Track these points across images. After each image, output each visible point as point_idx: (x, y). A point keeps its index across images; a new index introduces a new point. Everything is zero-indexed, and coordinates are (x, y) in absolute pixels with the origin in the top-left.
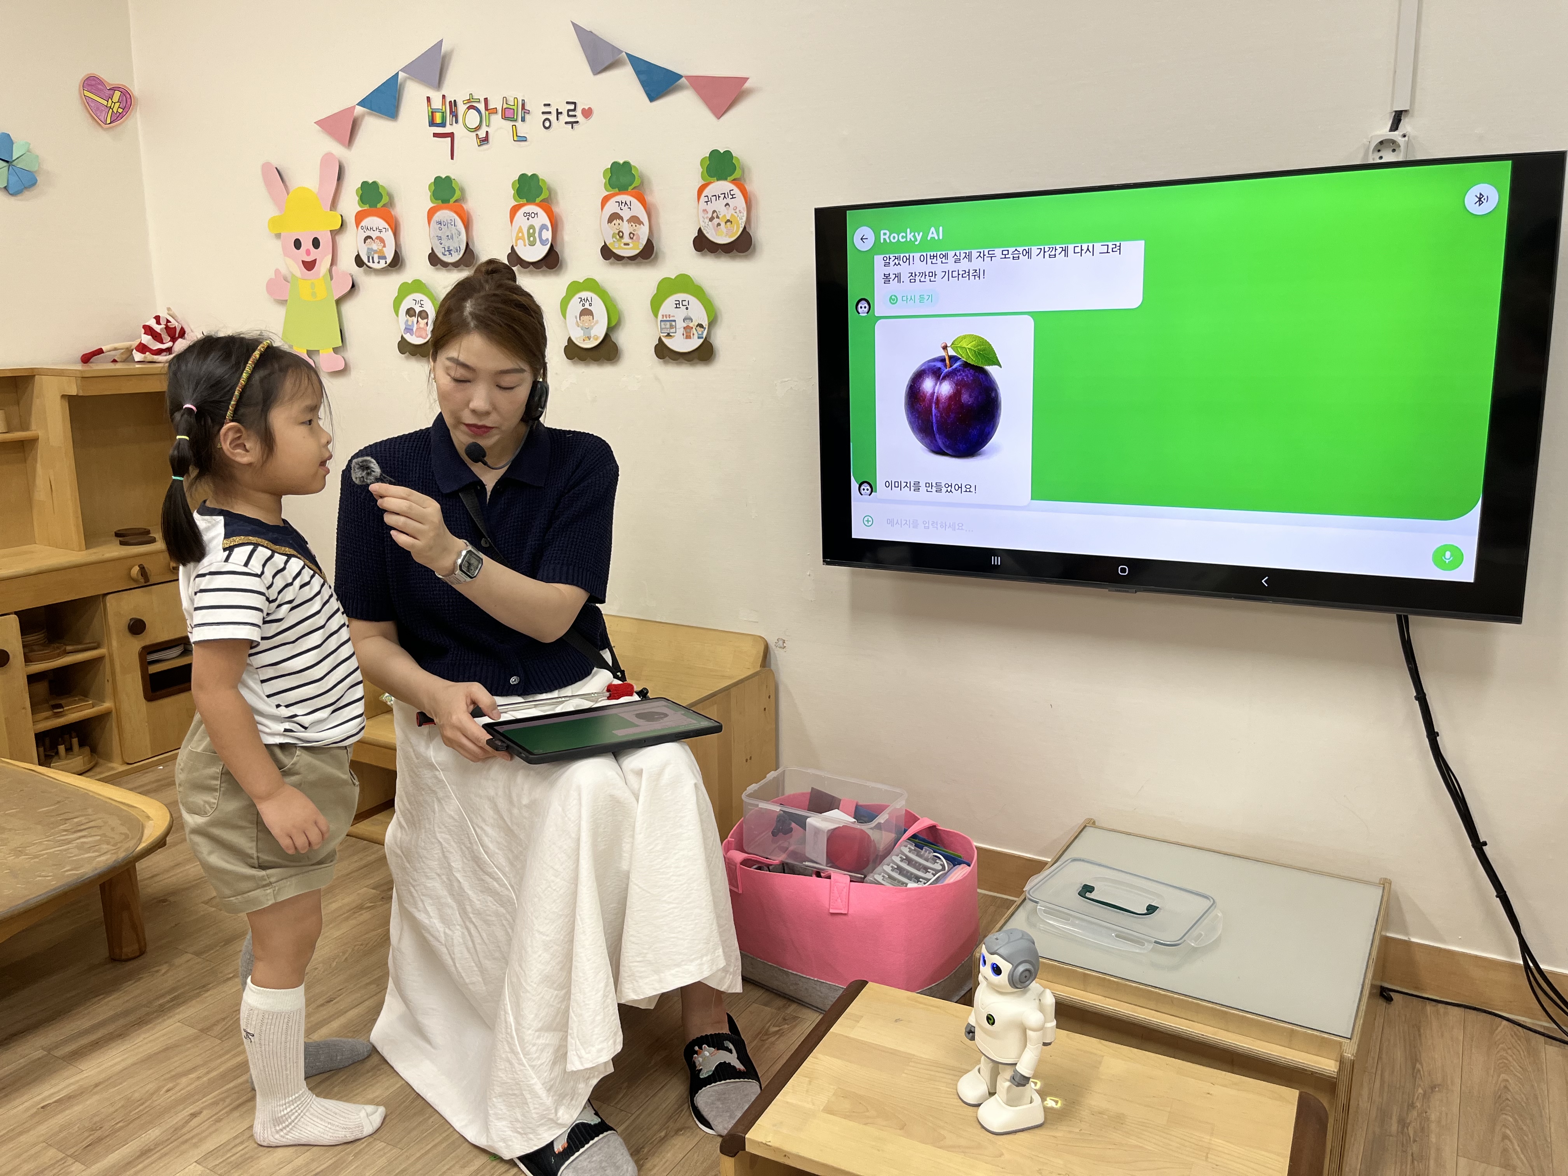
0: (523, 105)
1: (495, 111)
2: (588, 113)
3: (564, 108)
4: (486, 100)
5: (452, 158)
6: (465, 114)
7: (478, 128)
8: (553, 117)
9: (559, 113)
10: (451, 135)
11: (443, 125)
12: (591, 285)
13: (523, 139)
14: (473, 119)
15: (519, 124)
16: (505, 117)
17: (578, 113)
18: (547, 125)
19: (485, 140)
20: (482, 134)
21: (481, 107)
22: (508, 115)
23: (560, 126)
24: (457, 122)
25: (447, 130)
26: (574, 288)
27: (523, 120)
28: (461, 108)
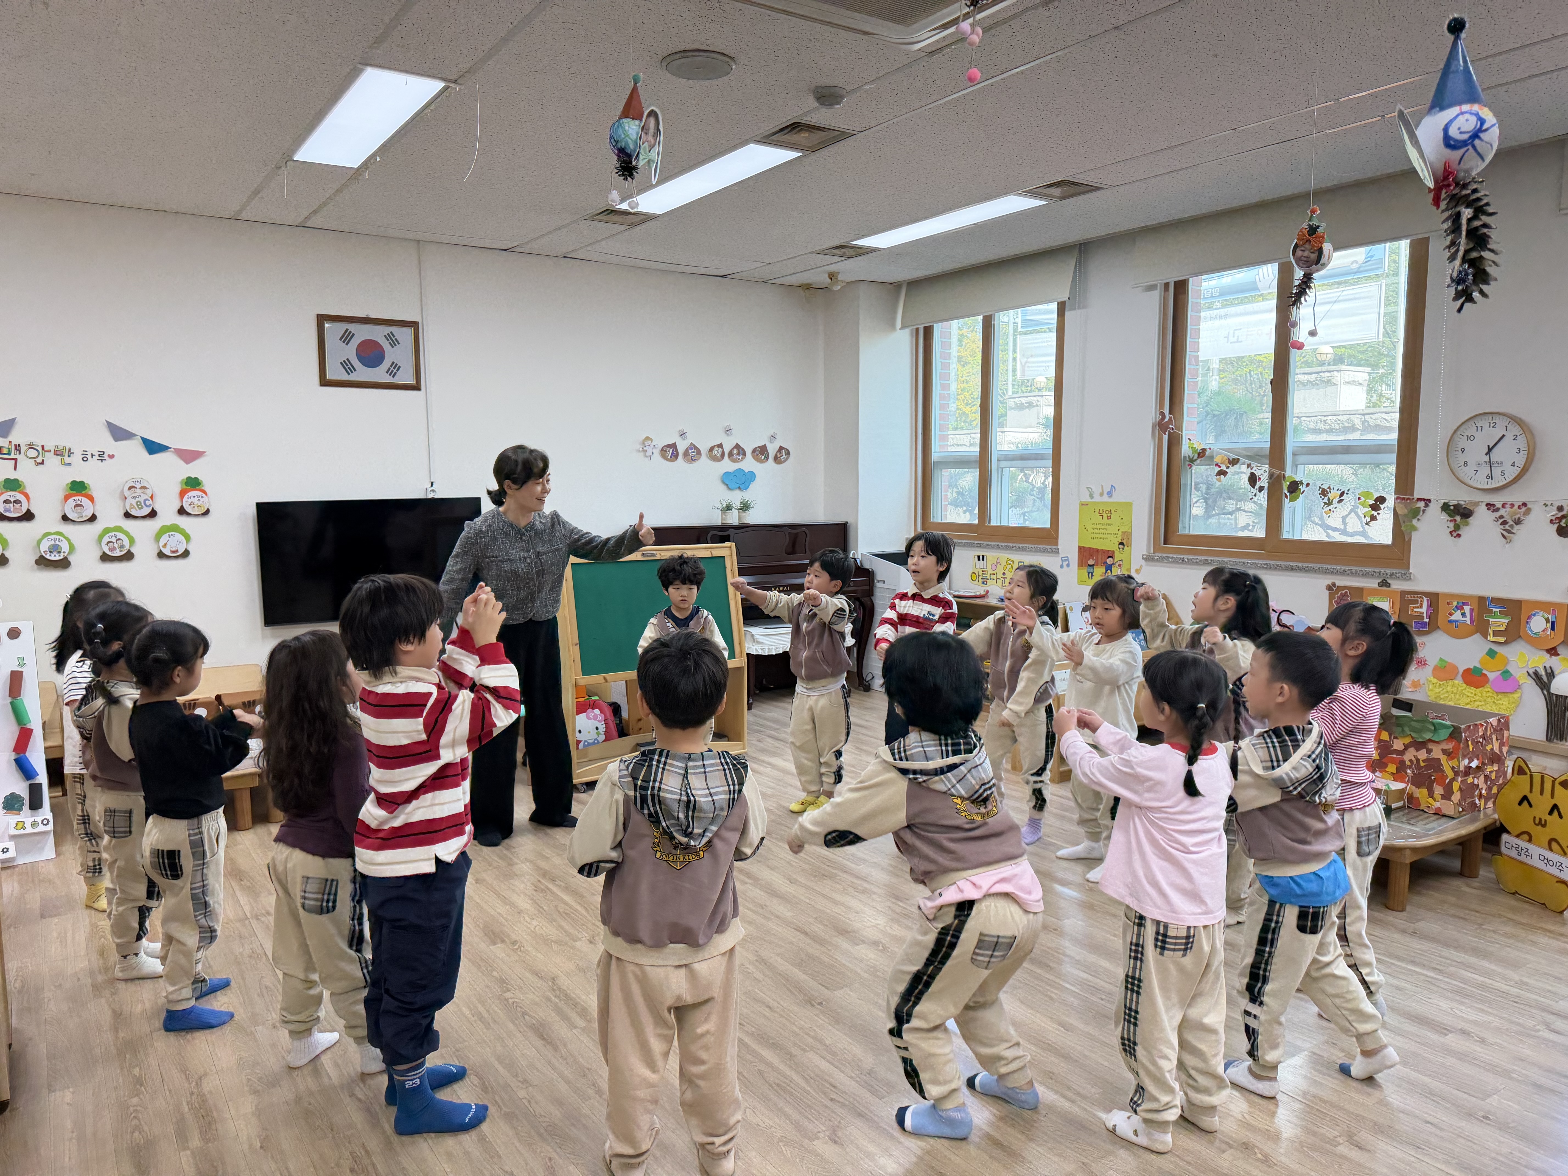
0: (70, 450)
1: (49, 451)
2: (111, 457)
3: (97, 454)
4: (43, 447)
5: (15, 469)
6: (26, 451)
7: (37, 457)
8: (89, 457)
9: (92, 455)
10: (16, 460)
11: (9, 454)
12: (119, 529)
13: (70, 464)
14: (32, 453)
15: (66, 458)
16: (56, 454)
17: (106, 456)
18: (85, 459)
19: (42, 463)
20: (39, 460)
21: (40, 449)
22: (58, 453)
23: (93, 462)
24: (20, 453)
25: (12, 456)
26: (107, 531)
27: (69, 456)
28: (23, 449)
